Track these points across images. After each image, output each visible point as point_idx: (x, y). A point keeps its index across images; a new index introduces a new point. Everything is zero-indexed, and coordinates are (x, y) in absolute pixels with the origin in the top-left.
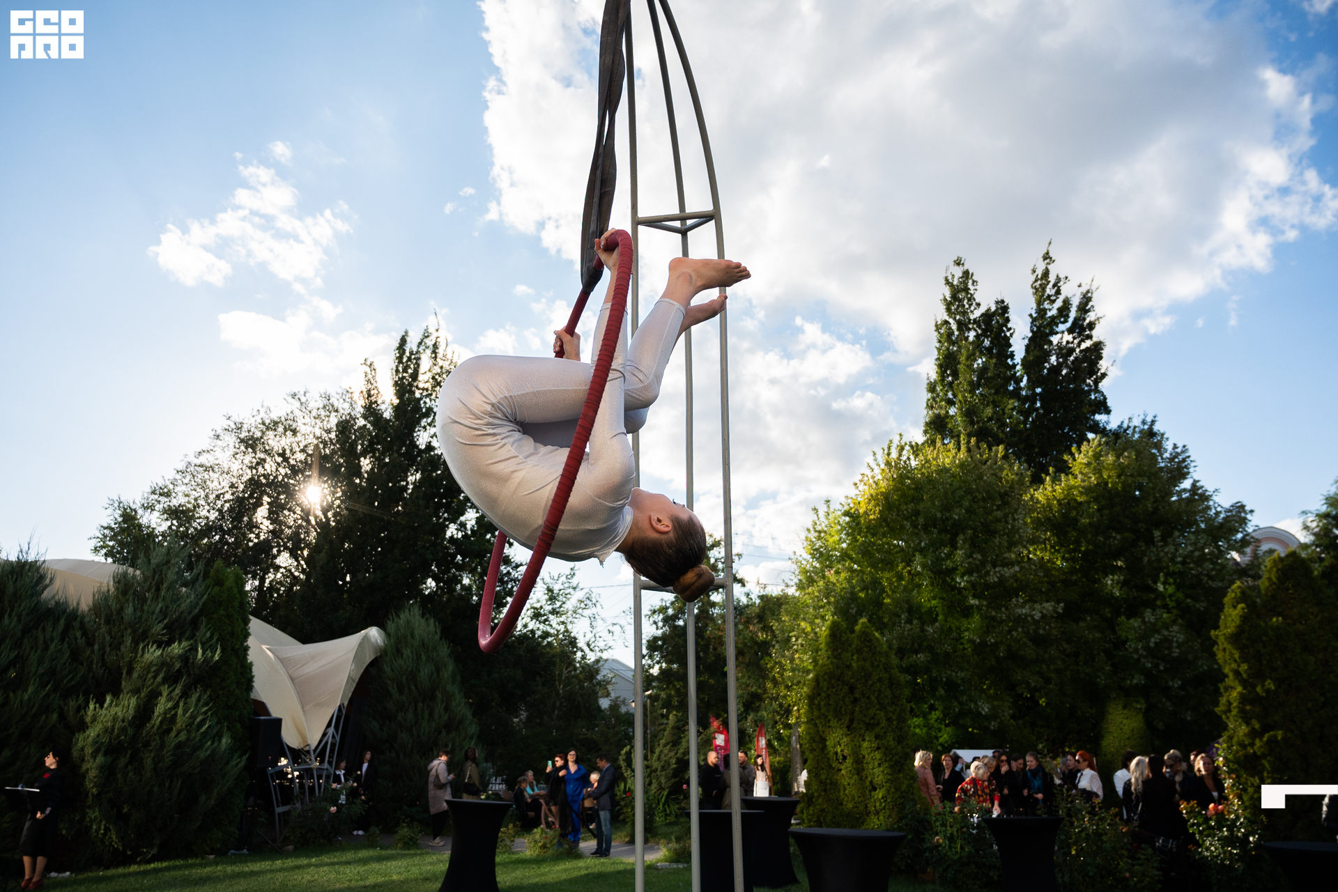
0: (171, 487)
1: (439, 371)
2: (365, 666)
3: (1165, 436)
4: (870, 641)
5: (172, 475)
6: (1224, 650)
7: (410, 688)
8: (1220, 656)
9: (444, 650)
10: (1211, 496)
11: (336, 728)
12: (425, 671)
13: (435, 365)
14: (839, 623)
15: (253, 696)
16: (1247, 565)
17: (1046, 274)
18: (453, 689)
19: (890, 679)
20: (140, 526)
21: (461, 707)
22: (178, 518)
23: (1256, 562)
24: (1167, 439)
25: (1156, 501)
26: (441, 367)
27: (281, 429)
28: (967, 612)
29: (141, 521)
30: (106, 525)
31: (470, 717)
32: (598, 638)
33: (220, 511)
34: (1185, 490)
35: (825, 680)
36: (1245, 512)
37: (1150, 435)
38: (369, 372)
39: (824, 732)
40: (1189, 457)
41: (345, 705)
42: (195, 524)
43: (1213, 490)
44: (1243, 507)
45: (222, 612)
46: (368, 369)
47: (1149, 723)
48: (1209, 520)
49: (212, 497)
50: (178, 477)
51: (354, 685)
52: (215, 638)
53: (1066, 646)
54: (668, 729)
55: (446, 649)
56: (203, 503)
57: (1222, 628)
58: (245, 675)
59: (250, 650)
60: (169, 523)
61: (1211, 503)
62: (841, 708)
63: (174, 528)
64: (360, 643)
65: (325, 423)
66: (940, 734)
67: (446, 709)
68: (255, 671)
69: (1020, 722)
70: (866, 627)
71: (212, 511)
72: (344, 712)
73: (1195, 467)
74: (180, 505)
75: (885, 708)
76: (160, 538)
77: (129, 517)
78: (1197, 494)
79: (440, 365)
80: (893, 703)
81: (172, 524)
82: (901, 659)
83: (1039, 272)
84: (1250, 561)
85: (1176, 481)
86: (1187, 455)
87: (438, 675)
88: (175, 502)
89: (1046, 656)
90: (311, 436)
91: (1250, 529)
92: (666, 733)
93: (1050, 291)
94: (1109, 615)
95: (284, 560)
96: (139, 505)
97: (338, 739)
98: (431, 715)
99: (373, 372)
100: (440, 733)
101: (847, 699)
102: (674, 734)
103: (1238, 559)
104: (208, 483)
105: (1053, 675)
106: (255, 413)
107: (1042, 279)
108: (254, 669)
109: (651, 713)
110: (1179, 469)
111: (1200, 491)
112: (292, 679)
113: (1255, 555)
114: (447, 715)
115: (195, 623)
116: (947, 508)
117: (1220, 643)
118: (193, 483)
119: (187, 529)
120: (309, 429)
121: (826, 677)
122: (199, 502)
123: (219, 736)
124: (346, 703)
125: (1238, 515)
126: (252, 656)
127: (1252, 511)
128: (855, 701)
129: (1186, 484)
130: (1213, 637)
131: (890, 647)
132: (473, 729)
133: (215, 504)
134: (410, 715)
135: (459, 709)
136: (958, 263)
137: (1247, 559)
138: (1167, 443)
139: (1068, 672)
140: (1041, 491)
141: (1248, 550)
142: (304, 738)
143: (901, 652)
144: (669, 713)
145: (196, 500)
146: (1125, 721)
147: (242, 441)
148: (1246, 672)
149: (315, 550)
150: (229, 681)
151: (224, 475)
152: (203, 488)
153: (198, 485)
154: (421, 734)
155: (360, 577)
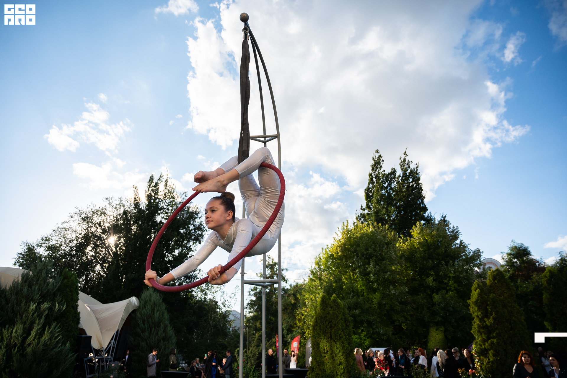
0: (50, 237)
1: (167, 191)
2: (129, 313)
3: (450, 223)
4: (337, 303)
5: (51, 232)
6: (473, 308)
7: (149, 322)
8: (471, 310)
9: (163, 307)
10: (467, 246)
11: (115, 340)
12: (157, 314)
13: (166, 189)
14: (325, 296)
15: (79, 326)
16: (481, 273)
17: (405, 160)
18: (167, 323)
19: (345, 318)
20: (35, 254)
21: (170, 331)
22: (52, 250)
23: (484, 272)
24: (451, 224)
25: (446, 247)
26: (168, 190)
27: (99, 213)
28: (375, 291)
29: (36, 251)
30: (20, 253)
31: (174, 335)
32: (226, 301)
33: (71, 247)
34: (457, 244)
35: (319, 319)
36: (480, 253)
37: (444, 222)
38: (135, 191)
39: (318, 340)
40: (459, 231)
41: (120, 330)
42: (59, 253)
43: (468, 244)
44: (479, 250)
45: (68, 290)
46: (135, 189)
47: (446, 336)
48: (466, 255)
49: (68, 241)
50: (53, 233)
51: (124, 322)
52: (64, 300)
53: (414, 305)
54: (255, 340)
55: (164, 306)
56: (64, 244)
57: (472, 299)
58: (77, 317)
59: (79, 306)
61: (467, 249)
63: (50, 254)
64: (128, 304)
65: (118, 211)
66: (365, 342)
67: (164, 332)
68: (81, 315)
69: (396, 336)
70: (335, 298)
71: (67, 247)
72: (119, 333)
73: (461, 235)
74: (53, 245)
76: (44, 259)
77: (30, 249)
78: (462, 245)
79: (168, 189)
80: (346, 329)
81: (49, 253)
82: (350, 311)
83: (402, 159)
84: (482, 271)
85: (454, 240)
86: (458, 230)
87: (162, 317)
88: (51, 243)
89: (406, 309)
90: (112, 216)
91: (482, 259)
92: (255, 341)
93: (406, 166)
94: (430, 293)
95: (98, 268)
96: (35, 244)
97: (116, 345)
98: (157, 333)
99: (137, 191)
100: (160, 341)
101: (328, 327)
102: (258, 342)
103: (478, 271)
104: (66, 235)
105: (409, 317)
106: (88, 206)
107: (403, 162)
109: (249, 333)
110: (455, 236)
111: (463, 244)
112: (97, 319)
113: (484, 269)
114: (164, 334)
115: (55, 295)
116: (367, 249)
117: (471, 305)
118: (60, 235)
119: (56, 255)
120: (111, 213)
122: (62, 243)
123: (64, 344)
124: (120, 329)
125: (477, 254)
126: (79, 309)
127: (483, 252)
129: (458, 241)
130: (468, 303)
131: (345, 306)
132: (174, 340)
133: (69, 244)
134: (147, 334)
136: (377, 151)
137: (482, 270)
138: (451, 225)
139: (415, 316)
141: (482, 267)
142: (101, 345)
143: (349, 308)
144: (256, 333)
145: (61, 243)
146: (437, 336)
147: (82, 219)
148: (480, 315)
149: (111, 264)
150: (69, 320)
151: (74, 232)
152: (64, 238)
153: (62, 236)
154: (151, 342)
155: (129, 275)
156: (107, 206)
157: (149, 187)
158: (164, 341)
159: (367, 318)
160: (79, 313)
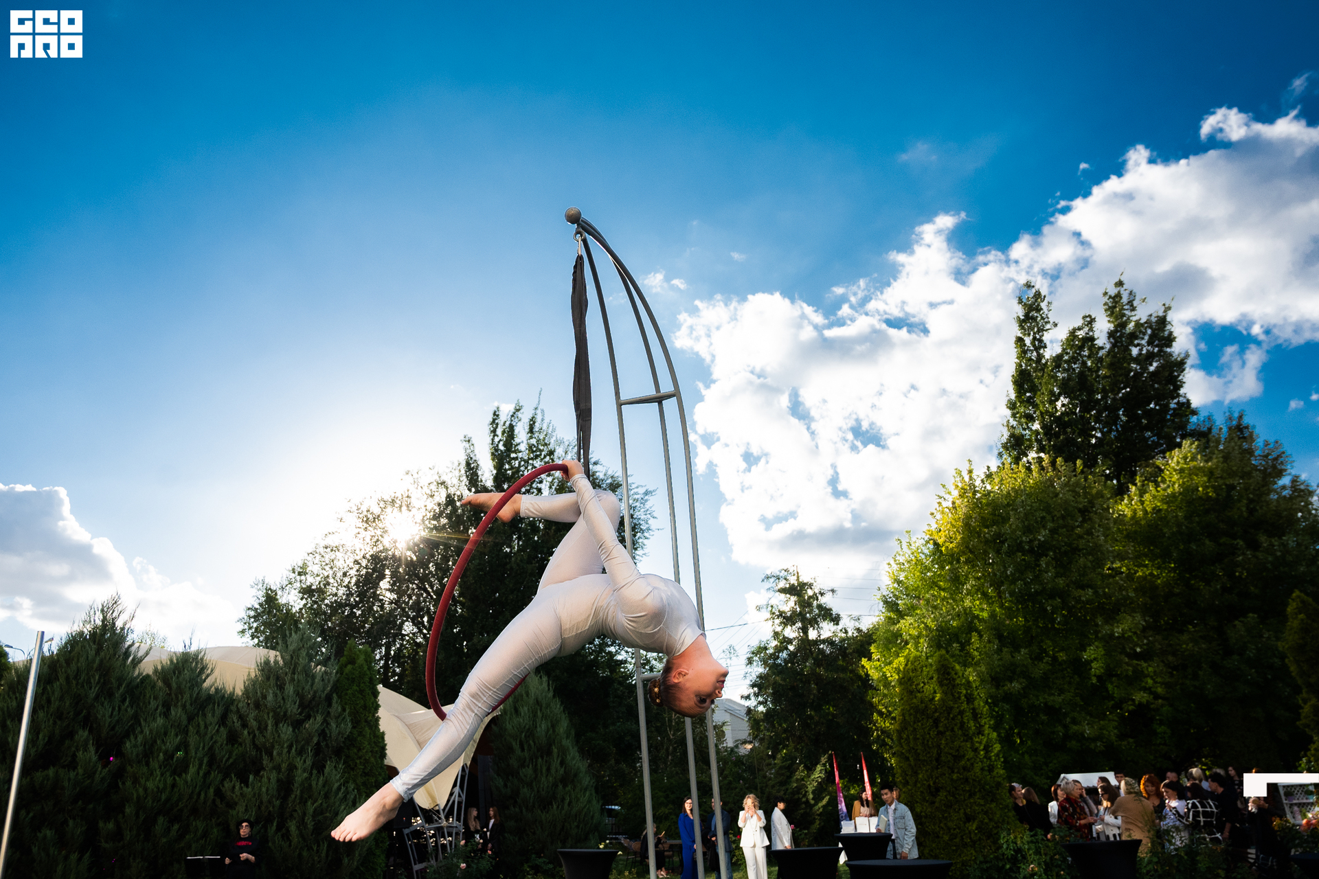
1: (535, 442)
3: (1256, 432)
4: (951, 672)
5: (304, 556)
6: (1294, 662)
7: (529, 745)
9: (557, 707)
11: (461, 787)
12: (542, 727)
13: (532, 437)
15: (386, 762)
18: (567, 743)
20: (280, 606)
21: (578, 763)
22: (312, 597)
24: (1258, 435)
26: (538, 439)
29: (280, 601)
30: (250, 606)
31: (585, 767)
33: (347, 587)
34: (1284, 487)
35: (911, 714)
37: (1239, 431)
38: (468, 447)
40: (1283, 453)
41: (468, 766)
42: (326, 601)
46: (466, 445)
49: (340, 574)
50: (310, 558)
51: (476, 746)
55: (559, 706)
56: (332, 581)
58: (378, 744)
59: (381, 720)
60: (304, 601)
62: (928, 741)
63: (309, 605)
65: (435, 497)
67: (562, 763)
70: (944, 658)
71: (340, 588)
72: (467, 771)
73: (1291, 462)
74: (313, 584)
75: (972, 739)
76: (298, 616)
77: (270, 599)
78: (1298, 490)
79: (537, 436)
81: (307, 602)
85: (1272, 478)
86: (1281, 451)
87: (554, 731)
88: (309, 581)
90: (424, 510)
95: (408, 628)
96: (279, 585)
97: (464, 797)
98: (548, 769)
99: (472, 447)
100: (557, 786)
101: (931, 733)
104: (335, 562)
108: (386, 738)
110: (1275, 466)
111: (1301, 487)
114: (563, 769)
115: (327, 700)
116: (1028, 530)
117: (1289, 656)
118: (322, 563)
119: (320, 606)
120: (422, 504)
121: (912, 711)
122: (328, 580)
124: (469, 763)
126: (383, 726)
128: (940, 733)
129: (1285, 481)
132: (588, 781)
133: (342, 581)
134: (530, 771)
135: (574, 762)
136: (1028, 285)
138: (1259, 439)
140: (1126, 501)
142: (433, 798)
143: (995, 681)
145: (325, 578)
150: (364, 751)
151: (349, 554)
152: (332, 568)
153: (327, 564)
154: (541, 790)
155: (475, 640)
156: (412, 488)
157: (494, 436)
158: (565, 786)
159: (1044, 698)
160: (383, 733)
